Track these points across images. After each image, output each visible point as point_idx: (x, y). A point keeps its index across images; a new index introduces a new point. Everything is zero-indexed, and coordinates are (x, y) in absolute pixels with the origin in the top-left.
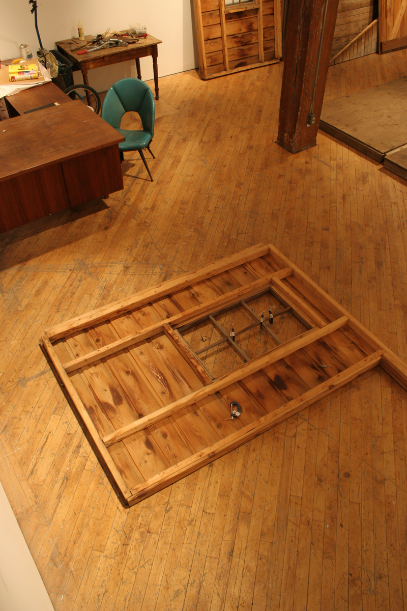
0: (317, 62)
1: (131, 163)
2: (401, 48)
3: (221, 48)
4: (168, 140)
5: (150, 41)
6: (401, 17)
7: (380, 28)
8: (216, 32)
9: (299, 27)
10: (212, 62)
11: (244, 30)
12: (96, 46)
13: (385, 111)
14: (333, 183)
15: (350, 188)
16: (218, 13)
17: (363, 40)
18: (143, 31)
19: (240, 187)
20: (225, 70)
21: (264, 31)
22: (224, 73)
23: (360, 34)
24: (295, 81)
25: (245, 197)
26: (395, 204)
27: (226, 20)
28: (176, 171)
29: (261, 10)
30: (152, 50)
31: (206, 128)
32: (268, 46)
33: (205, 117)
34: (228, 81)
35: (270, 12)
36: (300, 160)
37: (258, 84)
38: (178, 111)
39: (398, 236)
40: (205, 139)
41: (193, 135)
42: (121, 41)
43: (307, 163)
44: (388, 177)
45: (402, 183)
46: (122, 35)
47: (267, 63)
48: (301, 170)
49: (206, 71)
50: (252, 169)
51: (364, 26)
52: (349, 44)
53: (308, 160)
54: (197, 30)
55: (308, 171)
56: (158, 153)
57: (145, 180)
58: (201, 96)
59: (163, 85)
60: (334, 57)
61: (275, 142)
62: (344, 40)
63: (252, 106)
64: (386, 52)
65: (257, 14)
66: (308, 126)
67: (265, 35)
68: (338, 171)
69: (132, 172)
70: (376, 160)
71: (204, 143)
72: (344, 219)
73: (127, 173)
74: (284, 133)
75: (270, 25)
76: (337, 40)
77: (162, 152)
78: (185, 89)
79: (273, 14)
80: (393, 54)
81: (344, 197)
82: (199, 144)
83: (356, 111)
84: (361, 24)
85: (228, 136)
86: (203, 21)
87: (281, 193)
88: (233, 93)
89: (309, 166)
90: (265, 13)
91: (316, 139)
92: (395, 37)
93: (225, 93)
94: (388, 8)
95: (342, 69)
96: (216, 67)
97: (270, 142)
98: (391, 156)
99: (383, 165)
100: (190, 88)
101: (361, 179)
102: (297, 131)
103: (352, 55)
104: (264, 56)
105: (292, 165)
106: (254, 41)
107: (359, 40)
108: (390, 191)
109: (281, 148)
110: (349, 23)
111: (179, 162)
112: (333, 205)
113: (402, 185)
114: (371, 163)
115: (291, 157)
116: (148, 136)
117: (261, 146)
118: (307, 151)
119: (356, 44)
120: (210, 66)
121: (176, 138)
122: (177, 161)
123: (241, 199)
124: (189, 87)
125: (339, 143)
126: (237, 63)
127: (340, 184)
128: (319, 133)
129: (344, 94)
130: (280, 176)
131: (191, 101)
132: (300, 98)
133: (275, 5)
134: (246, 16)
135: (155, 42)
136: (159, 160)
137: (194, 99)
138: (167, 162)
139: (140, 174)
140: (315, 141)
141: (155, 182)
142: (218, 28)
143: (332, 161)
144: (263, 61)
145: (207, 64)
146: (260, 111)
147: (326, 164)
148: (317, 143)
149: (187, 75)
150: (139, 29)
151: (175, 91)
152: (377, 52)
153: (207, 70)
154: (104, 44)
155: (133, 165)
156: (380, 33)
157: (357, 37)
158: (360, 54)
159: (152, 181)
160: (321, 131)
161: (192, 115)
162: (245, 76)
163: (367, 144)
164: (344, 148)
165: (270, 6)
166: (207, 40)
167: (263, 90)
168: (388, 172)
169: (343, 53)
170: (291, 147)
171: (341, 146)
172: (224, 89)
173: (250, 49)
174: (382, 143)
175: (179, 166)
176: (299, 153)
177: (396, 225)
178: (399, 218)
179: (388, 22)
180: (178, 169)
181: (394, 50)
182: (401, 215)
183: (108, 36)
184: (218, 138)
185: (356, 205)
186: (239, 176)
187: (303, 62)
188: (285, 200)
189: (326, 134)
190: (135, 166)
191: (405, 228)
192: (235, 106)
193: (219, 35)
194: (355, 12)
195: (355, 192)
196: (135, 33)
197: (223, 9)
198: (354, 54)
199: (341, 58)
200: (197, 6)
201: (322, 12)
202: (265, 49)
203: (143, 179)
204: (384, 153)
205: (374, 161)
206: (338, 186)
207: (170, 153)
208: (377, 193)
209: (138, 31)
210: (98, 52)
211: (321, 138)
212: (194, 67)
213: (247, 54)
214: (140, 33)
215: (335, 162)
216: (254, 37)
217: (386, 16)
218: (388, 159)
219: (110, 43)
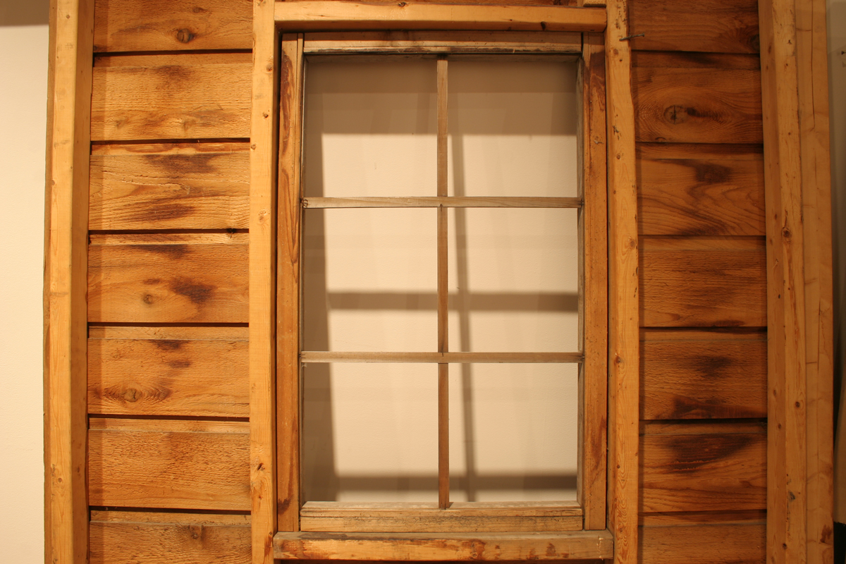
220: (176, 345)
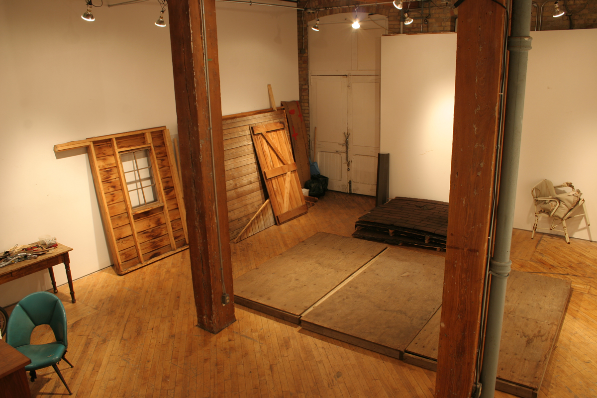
0: (219, 249)
1: (46, 378)
2: (295, 218)
3: (133, 244)
4: (87, 344)
5: (61, 250)
6: (288, 195)
7: (273, 205)
8: (127, 231)
9: (197, 224)
10: (126, 257)
11: (153, 225)
12: (3, 263)
13: (293, 275)
14: (258, 355)
15: (275, 357)
16: (127, 215)
17: (261, 217)
18: (53, 242)
19: (166, 381)
20: (140, 262)
21: (171, 224)
22: (140, 265)
23: (258, 213)
24: (203, 269)
25: (173, 391)
26: (320, 362)
27: (134, 220)
28: (98, 377)
29: (166, 207)
30: (64, 258)
31: (126, 324)
32: (178, 234)
33: (124, 313)
34: (144, 273)
35: (174, 207)
36: (223, 338)
37: (173, 270)
38: (96, 311)
39: (330, 395)
40: (126, 335)
41: (114, 333)
42: (30, 254)
43: (230, 340)
44: (308, 337)
45: (322, 340)
46: (32, 248)
47: (180, 250)
48: (225, 349)
49: (121, 267)
50: (177, 359)
51: (259, 206)
52: (250, 222)
53: (231, 337)
54: (108, 233)
55: (232, 349)
56: (77, 360)
57: (63, 394)
58: (119, 291)
59: (79, 287)
60: (240, 235)
61: (197, 326)
62: (245, 219)
63: (170, 293)
64: (283, 223)
65: (163, 210)
66: (224, 305)
67: (174, 227)
68: (261, 342)
69: (47, 388)
70: (294, 323)
71: (125, 340)
72: (275, 391)
73: (42, 391)
74: (203, 316)
75: (177, 218)
76: (239, 220)
77: (80, 358)
78: (103, 287)
79: (178, 208)
80: (289, 223)
81: (271, 368)
82: (120, 342)
83: (267, 280)
84: (256, 204)
85: (149, 328)
86: (113, 224)
87: (209, 378)
88: (151, 283)
89: (232, 343)
90: (170, 209)
91: (234, 315)
92: (287, 210)
93: (143, 285)
94: (275, 189)
95: (248, 244)
96: (131, 261)
97: (192, 326)
98: (306, 316)
99: (301, 326)
100: (108, 286)
101: (284, 345)
102: (214, 312)
103: (254, 230)
104: (176, 244)
105: (215, 346)
106: (164, 232)
107: (258, 217)
108: (313, 350)
109: (203, 330)
110: (246, 205)
111: (99, 366)
112: (262, 379)
113: (323, 342)
114: (290, 327)
115: (214, 338)
116: (62, 348)
117: (183, 333)
118: (228, 328)
119: (256, 221)
120: (125, 261)
121: (96, 340)
122: (97, 365)
123: (168, 394)
124: (106, 285)
125: (257, 314)
126: (151, 254)
127: (265, 355)
128: (237, 307)
129: (254, 266)
130: (206, 360)
131: (109, 299)
132: (210, 282)
133: (178, 201)
134: (153, 213)
135: (65, 250)
136: (78, 369)
137: (112, 296)
138: (87, 369)
139: (57, 389)
140: (235, 317)
141: (74, 395)
142: (129, 227)
143: (253, 333)
144: (176, 248)
145: (121, 260)
146: (179, 297)
147: (249, 338)
148: (236, 318)
149: (104, 273)
150: (48, 240)
151: (92, 291)
152: (276, 224)
153: (122, 265)
154: (11, 259)
155: (49, 380)
156: (274, 209)
157: (255, 215)
158: (261, 228)
159: (71, 394)
160: (239, 305)
161: (111, 312)
162: (161, 265)
163: (282, 310)
164: (263, 318)
165: (174, 203)
166: (119, 239)
167: (179, 276)
168: (307, 332)
169: (246, 230)
170: (212, 328)
171: (260, 317)
172: (141, 281)
173: (161, 241)
174: (296, 306)
175: (100, 371)
176: (221, 332)
177: (326, 384)
178: (327, 376)
179: (278, 200)
180: (99, 374)
181: (289, 220)
182: (328, 372)
183: (16, 250)
184: (139, 333)
185: (284, 373)
186: (164, 369)
187: (206, 252)
188: (214, 385)
189: (244, 307)
190: (51, 381)
191: (335, 384)
192: (154, 296)
193: (130, 233)
194: (249, 196)
195: (280, 360)
196: (45, 245)
197: (131, 212)
198: (256, 229)
199: (246, 234)
200: (105, 213)
201: (214, 209)
202: (175, 238)
203: (60, 394)
204: (300, 315)
205: (292, 324)
206: (263, 357)
207: (90, 358)
208: (302, 356)
209: (47, 243)
210: (5, 268)
211: (239, 312)
212: (110, 265)
213: (159, 245)
214: (50, 244)
215: (257, 334)
216: (163, 229)
217: (276, 196)
218: (304, 320)
219: (18, 258)
220: (113, 194)
